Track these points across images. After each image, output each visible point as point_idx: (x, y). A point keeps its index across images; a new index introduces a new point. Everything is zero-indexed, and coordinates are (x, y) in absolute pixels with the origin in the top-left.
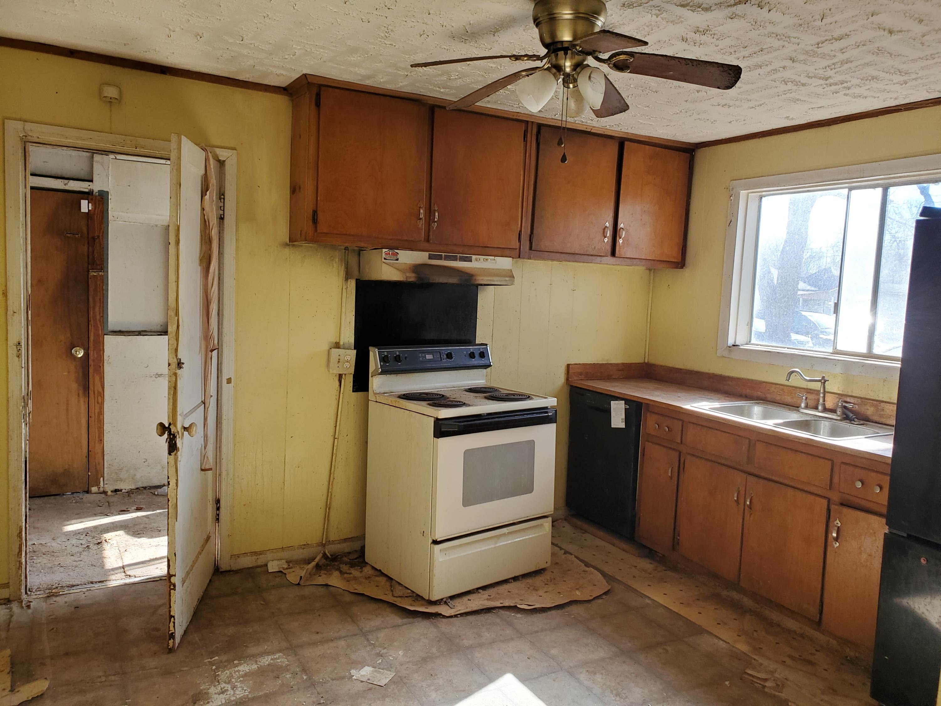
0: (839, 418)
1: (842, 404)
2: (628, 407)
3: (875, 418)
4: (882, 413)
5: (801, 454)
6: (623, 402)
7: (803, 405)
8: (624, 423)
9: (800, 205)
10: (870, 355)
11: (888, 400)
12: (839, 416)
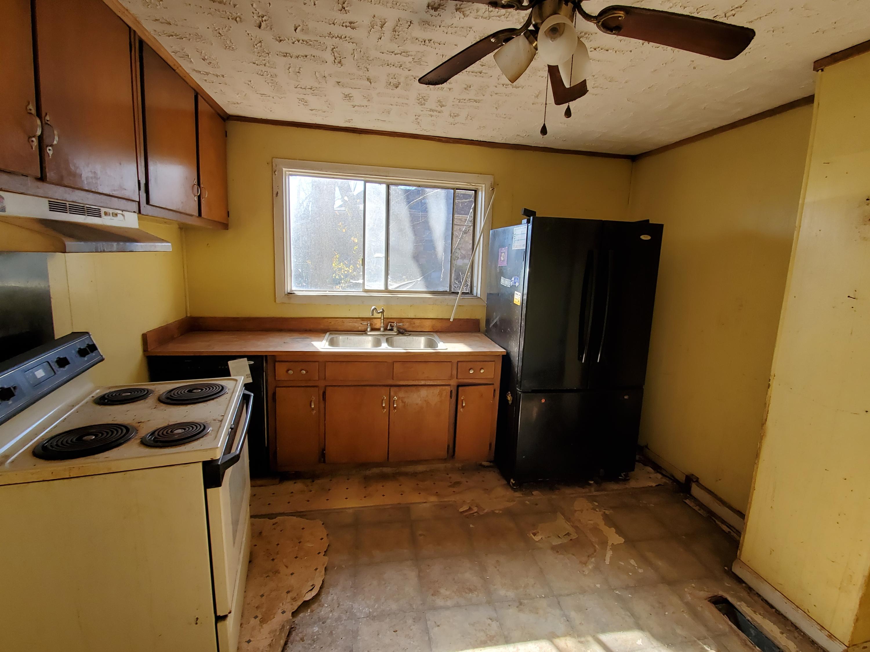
0: (396, 334)
1: (397, 324)
2: (252, 362)
3: (410, 329)
4: (414, 325)
5: (430, 363)
6: (246, 359)
7: (369, 329)
8: (251, 378)
9: (325, 187)
10: (387, 290)
11: (414, 317)
12: (395, 332)
